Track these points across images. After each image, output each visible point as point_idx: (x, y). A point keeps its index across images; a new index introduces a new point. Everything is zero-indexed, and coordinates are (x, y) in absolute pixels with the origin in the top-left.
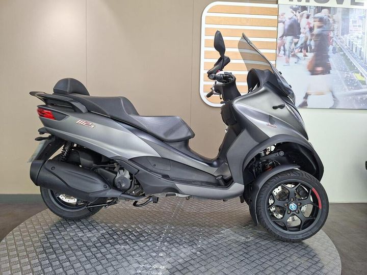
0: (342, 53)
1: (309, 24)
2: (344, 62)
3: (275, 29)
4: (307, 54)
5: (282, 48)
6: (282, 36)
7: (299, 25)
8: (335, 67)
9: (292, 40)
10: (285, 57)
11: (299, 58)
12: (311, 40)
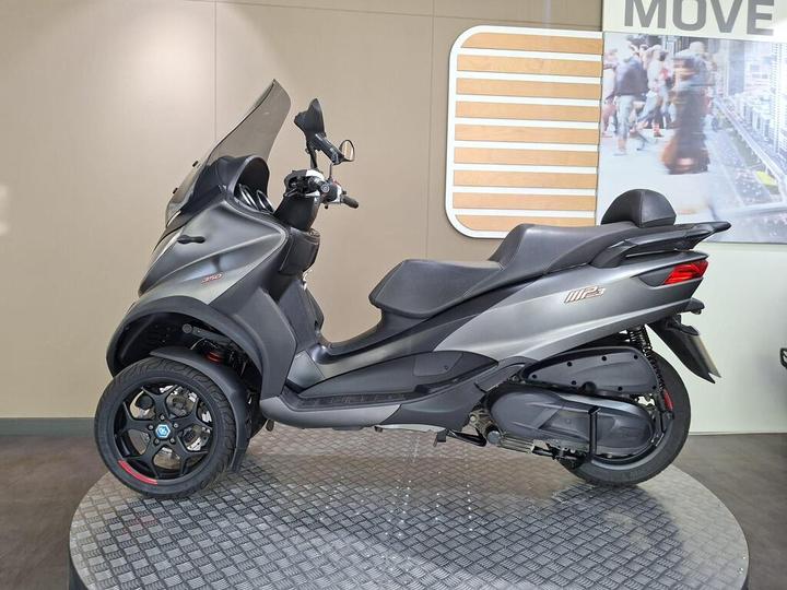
0: (731, 130)
1: (664, 71)
2: (735, 148)
3: (597, 81)
4: (662, 131)
5: (611, 119)
6: (612, 96)
7: (644, 73)
8: (718, 159)
9: (631, 103)
10: (618, 138)
11: (644, 140)
12: (669, 103)
